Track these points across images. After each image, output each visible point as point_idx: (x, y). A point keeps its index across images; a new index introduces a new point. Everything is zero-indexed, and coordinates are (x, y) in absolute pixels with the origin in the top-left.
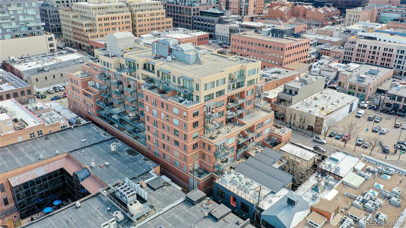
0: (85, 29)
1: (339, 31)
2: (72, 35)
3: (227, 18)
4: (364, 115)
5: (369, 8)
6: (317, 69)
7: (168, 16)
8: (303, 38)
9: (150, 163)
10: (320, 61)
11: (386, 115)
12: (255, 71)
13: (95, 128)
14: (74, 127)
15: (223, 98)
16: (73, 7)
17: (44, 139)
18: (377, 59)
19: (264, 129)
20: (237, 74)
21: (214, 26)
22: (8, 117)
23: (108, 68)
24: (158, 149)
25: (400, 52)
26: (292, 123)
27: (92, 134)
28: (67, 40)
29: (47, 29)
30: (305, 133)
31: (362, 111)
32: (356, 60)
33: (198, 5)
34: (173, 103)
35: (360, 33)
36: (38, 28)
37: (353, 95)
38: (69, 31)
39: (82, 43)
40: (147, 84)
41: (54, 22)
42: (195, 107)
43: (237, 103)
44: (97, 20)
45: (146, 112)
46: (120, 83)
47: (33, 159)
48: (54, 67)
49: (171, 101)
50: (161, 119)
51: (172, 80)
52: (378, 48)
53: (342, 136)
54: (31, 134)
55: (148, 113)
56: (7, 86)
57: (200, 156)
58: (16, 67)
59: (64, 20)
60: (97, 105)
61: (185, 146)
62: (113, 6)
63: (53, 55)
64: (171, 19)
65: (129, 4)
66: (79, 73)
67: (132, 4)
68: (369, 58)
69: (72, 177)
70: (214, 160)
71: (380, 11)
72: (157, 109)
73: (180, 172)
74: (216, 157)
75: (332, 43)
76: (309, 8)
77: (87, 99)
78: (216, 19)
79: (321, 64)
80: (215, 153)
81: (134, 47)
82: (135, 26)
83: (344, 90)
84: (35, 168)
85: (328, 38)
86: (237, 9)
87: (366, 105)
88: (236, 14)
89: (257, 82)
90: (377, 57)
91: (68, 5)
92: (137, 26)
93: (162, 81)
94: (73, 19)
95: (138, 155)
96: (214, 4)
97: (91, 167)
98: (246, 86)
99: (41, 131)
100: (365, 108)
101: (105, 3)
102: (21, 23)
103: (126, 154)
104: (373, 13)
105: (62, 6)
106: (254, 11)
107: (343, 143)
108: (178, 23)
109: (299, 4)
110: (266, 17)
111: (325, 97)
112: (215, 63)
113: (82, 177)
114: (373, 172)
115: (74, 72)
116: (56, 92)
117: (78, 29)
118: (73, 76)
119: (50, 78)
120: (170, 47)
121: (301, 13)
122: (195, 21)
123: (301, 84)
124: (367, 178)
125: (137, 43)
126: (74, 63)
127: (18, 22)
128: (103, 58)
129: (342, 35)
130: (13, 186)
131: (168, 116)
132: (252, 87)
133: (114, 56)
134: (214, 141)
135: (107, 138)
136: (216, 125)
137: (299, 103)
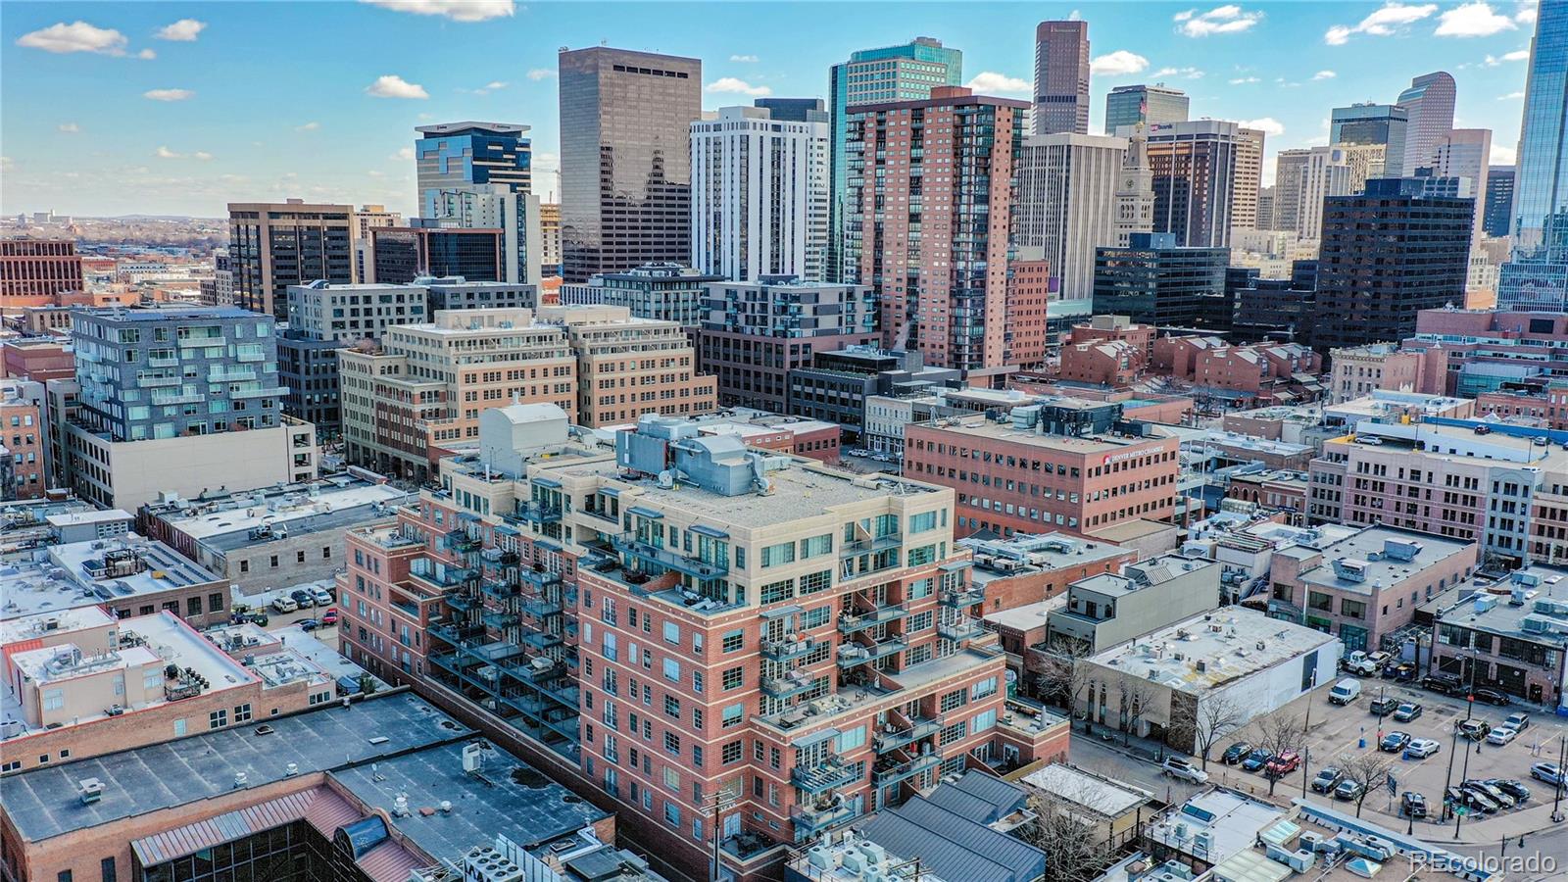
0: (417, 408)
1: (1303, 422)
2: (372, 429)
3: (908, 377)
4: (1361, 697)
5: (1419, 347)
6: (1205, 543)
7: (701, 368)
8: (1150, 436)
9: (583, 809)
10: (1217, 518)
11: (1440, 697)
12: (935, 518)
13: (419, 708)
14: (353, 701)
15: (827, 598)
16: (386, 341)
17: (252, 734)
18: (1427, 514)
19: (972, 714)
20: (873, 527)
21: (861, 404)
22: (150, 658)
23: (475, 514)
24: (614, 768)
25: (1502, 487)
26: (1096, 718)
27: (407, 723)
28: (355, 447)
29: (294, 407)
30: (1137, 751)
31: (1350, 684)
32: (1355, 519)
33: (808, 332)
34: (664, 607)
35: (1364, 427)
36: (265, 402)
37: (1327, 631)
38: (365, 418)
39: (404, 456)
40: (593, 557)
41: (317, 387)
42: (731, 618)
43: (875, 618)
44: (460, 379)
45: (585, 644)
46: (510, 559)
47: (214, 788)
48: (303, 527)
49: (658, 601)
50: (629, 664)
51: (666, 541)
52: (1424, 477)
53: (1265, 760)
54: (213, 716)
55: (590, 646)
56: (149, 580)
57: (747, 789)
58: (181, 525)
59: (353, 382)
60: (432, 636)
61: (697, 749)
62: (519, 336)
63: (304, 490)
64: (711, 380)
65: (573, 330)
66: (384, 535)
67: (580, 331)
68: (1398, 509)
69: (329, 844)
70: (789, 798)
71: (1461, 355)
72: (615, 633)
73: (681, 846)
74: (798, 790)
75: (1273, 462)
76: (1209, 345)
77: (403, 615)
78: (869, 379)
79: (1219, 526)
80: (793, 776)
81: (566, 451)
82: (588, 401)
83: (1294, 613)
84: (218, 814)
85: (1260, 444)
86: (946, 347)
87: (1369, 666)
88: (941, 365)
89: (943, 557)
90: (1427, 508)
91: (369, 335)
92: (596, 400)
93: (637, 545)
94: (382, 377)
95: (549, 787)
96: (866, 330)
97: (395, 815)
98: (905, 567)
99: (247, 707)
100: (1368, 675)
101: (491, 325)
102: (212, 389)
103: (510, 780)
104: (1430, 365)
105: (349, 336)
106: (1006, 355)
107: (1266, 784)
108: (741, 392)
109: (1173, 334)
110: (1051, 376)
111: (1216, 630)
112: (809, 493)
113: (363, 842)
114: (1322, 852)
115: (368, 530)
116: (301, 608)
117: (394, 410)
118: (366, 544)
119: (288, 562)
120: (672, 444)
121: (1180, 362)
122: (797, 388)
123: (1126, 583)
124: (1298, 868)
125: (574, 438)
126: (371, 514)
127: (204, 385)
128: (463, 483)
129: (1312, 434)
130: (145, 863)
131: (647, 653)
132: (928, 570)
133: (500, 477)
134: (788, 734)
135: (452, 734)
136: (799, 685)
137: (1121, 650)
